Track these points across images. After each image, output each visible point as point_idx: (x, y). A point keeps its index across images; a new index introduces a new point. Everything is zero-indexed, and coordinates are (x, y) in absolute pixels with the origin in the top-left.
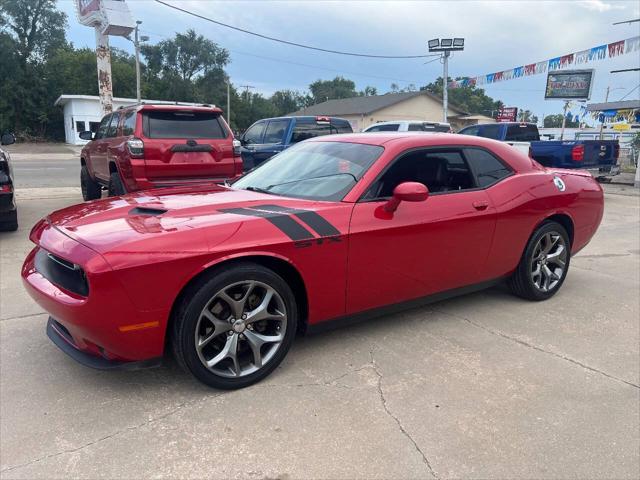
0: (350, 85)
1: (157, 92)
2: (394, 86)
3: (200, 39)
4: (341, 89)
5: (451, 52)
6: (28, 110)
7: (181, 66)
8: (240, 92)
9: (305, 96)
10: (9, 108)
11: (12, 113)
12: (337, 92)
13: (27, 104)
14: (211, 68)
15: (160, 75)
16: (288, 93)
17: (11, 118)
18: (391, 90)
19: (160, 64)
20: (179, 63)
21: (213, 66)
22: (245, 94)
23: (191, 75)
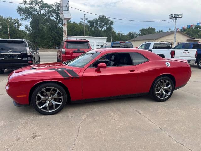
0: (154, 29)
1: (92, 34)
2: (170, 29)
3: (105, 18)
4: (150, 31)
5: (178, 18)
6: (57, 40)
7: (99, 26)
8: (117, 33)
9: (138, 33)
10: (53, 40)
11: (53, 41)
12: (149, 32)
13: (57, 38)
14: (108, 26)
15: (93, 29)
16: (133, 33)
17: (53, 42)
18: (168, 31)
19: (93, 25)
20: (99, 25)
21: (109, 26)
22: (118, 34)
23: (102, 29)
